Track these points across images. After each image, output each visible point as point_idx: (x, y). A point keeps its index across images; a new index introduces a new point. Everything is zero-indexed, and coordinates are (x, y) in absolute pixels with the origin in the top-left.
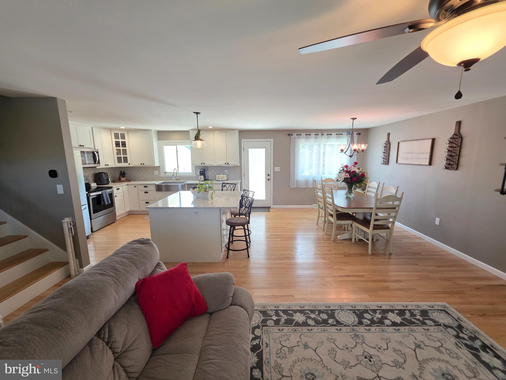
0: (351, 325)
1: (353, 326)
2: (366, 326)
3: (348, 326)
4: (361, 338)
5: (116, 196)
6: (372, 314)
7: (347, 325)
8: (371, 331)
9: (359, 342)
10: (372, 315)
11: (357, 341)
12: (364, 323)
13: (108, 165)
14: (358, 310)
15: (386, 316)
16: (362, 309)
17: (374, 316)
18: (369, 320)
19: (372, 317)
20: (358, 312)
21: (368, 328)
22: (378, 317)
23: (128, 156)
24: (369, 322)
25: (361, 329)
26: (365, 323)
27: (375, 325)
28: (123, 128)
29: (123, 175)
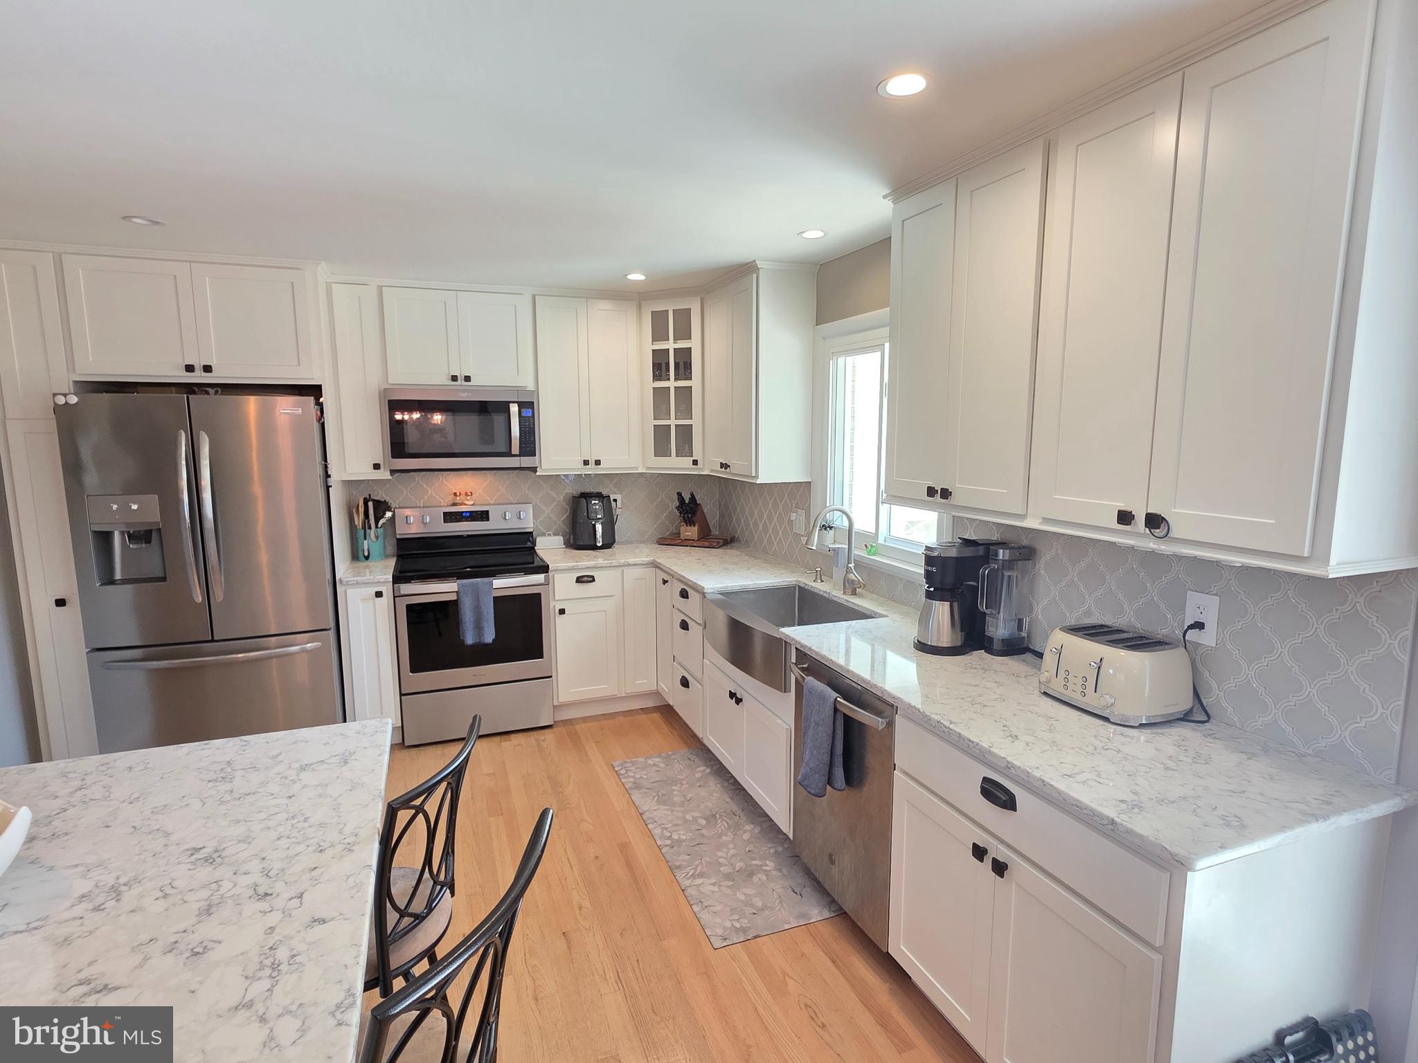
5: (562, 612)
13: (598, 463)
23: (696, 422)
28: (637, 277)
29: (689, 510)
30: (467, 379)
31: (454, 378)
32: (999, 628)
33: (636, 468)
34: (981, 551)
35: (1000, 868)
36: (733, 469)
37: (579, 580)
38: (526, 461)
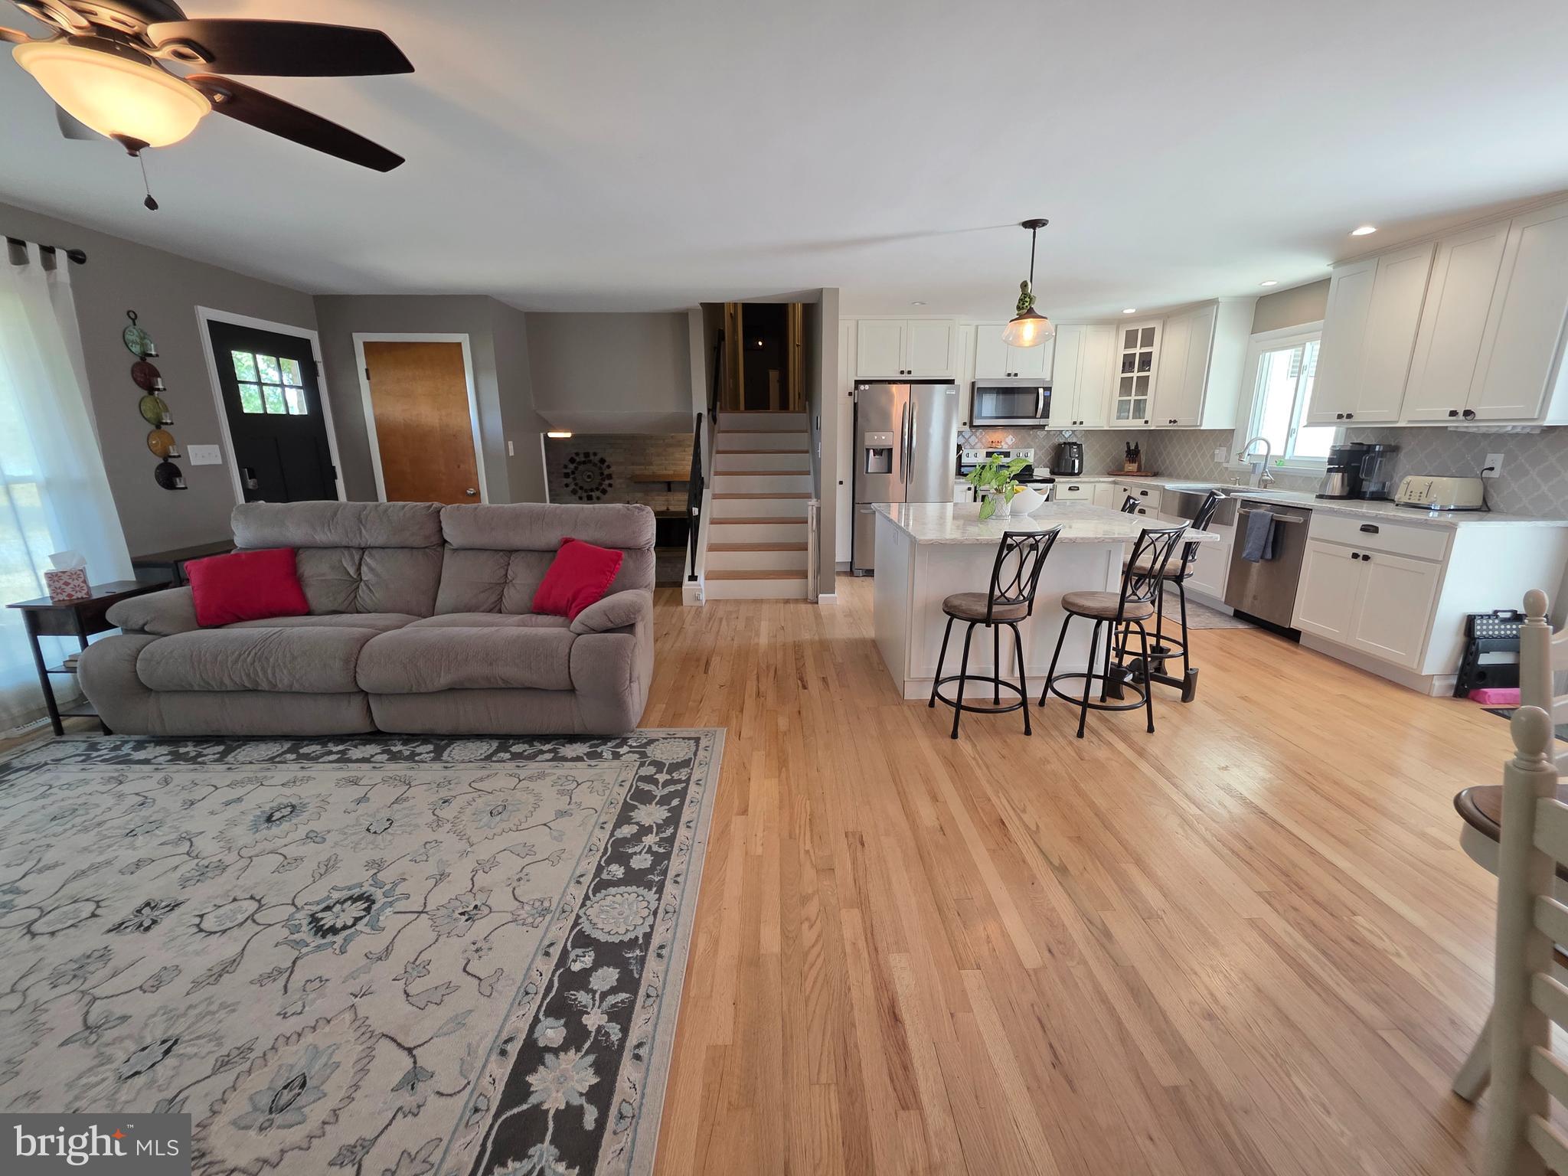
0: (583, 910)
1: (578, 917)
2: (565, 953)
3: (583, 905)
4: (530, 920)
6: (612, 999)
7: (588, 903)
8: (540, 957)
9: (522, 912)
10: (604, 995)
11: (527, 908)
12: (579, 951)
13: (1082, 423)
14: (642, 961)
15: (584, 1050)
16: (641, 975)
17: (597, 1003)
18: (586, 973)
19: (594, 992)
20: (630, 955)
21: (556, 952)
22: (588, 1013)
23: (1150, 397)
24: (576, 967)
25: (560, 932)
26: (577, 956)
27: (556, 979)
28: (1129, 311)
29: (1133, 454)
30: (1016, 375)
31: (1009, 375)
32: (1371, 487)
33: (1102, 427)
34: (1365, 448)
35: (1366, 558)
36: (1179, 423)
37: (1070, 489)
38: (1042, 422)
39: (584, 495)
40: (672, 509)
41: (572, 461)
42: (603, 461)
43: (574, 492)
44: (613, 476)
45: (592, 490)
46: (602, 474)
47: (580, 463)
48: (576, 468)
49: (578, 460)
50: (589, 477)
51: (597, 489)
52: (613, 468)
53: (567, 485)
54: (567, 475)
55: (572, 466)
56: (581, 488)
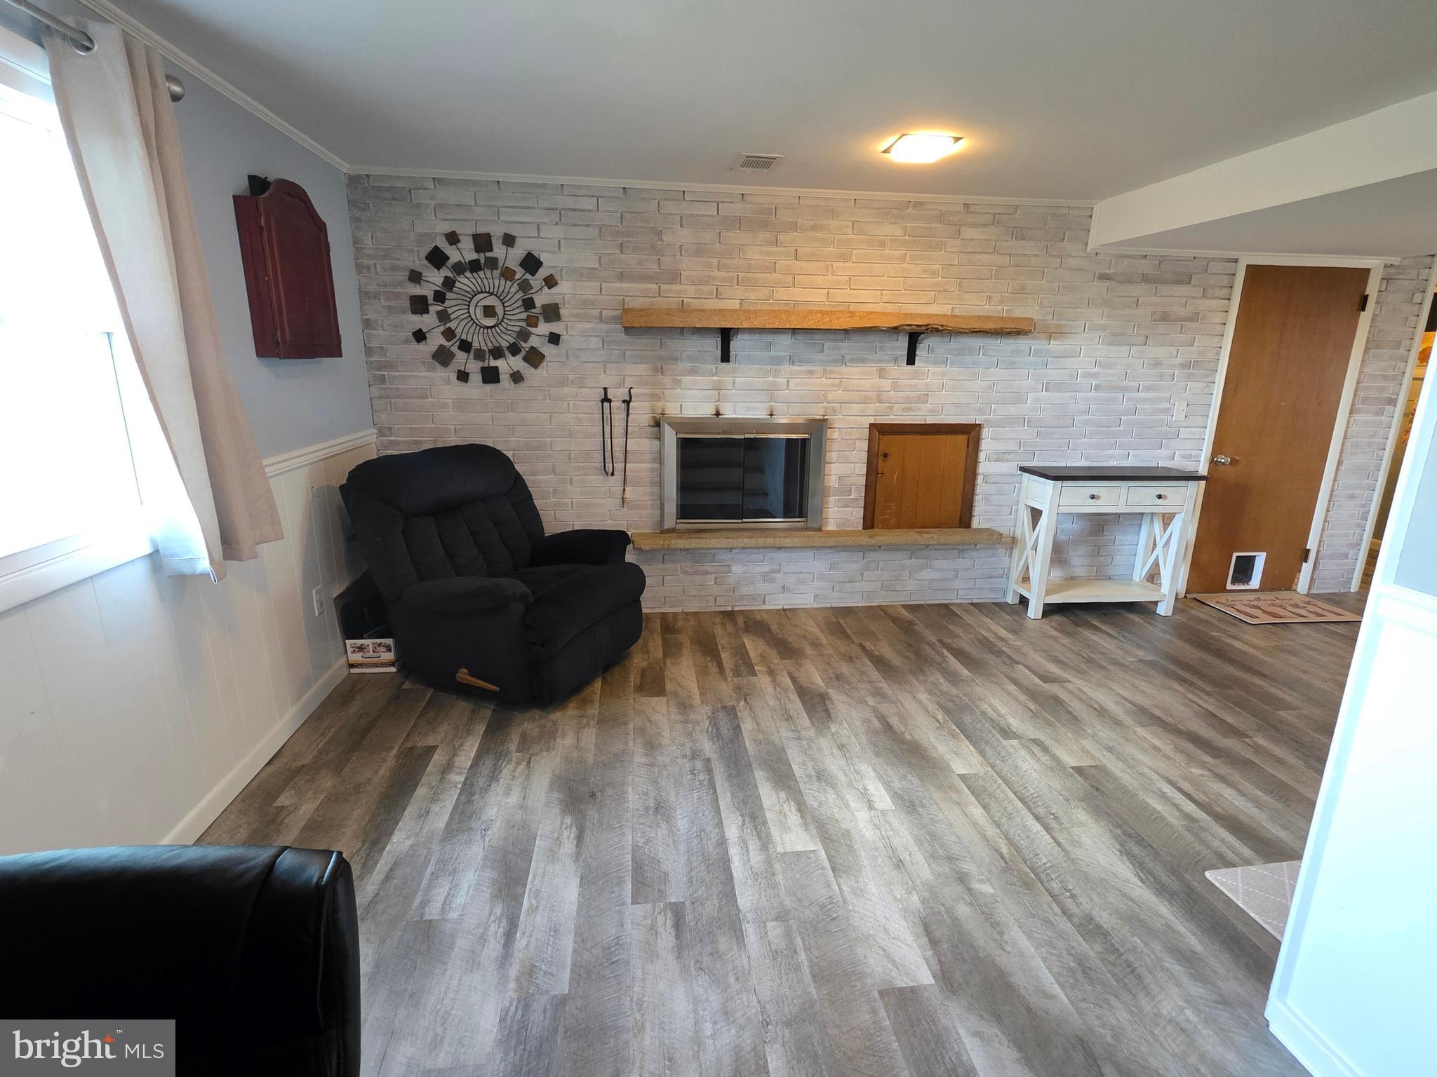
39: (474, 367)
40: (729, 412)
41: (436, 258)
42: (531, 263)
43: (442, 357)
44: (563, 312)
45: (497, 353)
46: (529, 304)
47: (459, 268)
48: (449, 284)
49: (454, 256)
50: (489, 311)
51: (514, 350)
52: (564, 288)
53: (420, 336)
54: (419, 305)
55: (435, 278)
56: (465, 346)
